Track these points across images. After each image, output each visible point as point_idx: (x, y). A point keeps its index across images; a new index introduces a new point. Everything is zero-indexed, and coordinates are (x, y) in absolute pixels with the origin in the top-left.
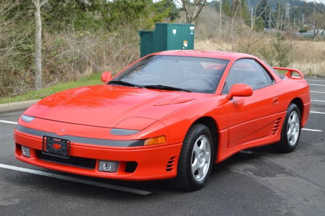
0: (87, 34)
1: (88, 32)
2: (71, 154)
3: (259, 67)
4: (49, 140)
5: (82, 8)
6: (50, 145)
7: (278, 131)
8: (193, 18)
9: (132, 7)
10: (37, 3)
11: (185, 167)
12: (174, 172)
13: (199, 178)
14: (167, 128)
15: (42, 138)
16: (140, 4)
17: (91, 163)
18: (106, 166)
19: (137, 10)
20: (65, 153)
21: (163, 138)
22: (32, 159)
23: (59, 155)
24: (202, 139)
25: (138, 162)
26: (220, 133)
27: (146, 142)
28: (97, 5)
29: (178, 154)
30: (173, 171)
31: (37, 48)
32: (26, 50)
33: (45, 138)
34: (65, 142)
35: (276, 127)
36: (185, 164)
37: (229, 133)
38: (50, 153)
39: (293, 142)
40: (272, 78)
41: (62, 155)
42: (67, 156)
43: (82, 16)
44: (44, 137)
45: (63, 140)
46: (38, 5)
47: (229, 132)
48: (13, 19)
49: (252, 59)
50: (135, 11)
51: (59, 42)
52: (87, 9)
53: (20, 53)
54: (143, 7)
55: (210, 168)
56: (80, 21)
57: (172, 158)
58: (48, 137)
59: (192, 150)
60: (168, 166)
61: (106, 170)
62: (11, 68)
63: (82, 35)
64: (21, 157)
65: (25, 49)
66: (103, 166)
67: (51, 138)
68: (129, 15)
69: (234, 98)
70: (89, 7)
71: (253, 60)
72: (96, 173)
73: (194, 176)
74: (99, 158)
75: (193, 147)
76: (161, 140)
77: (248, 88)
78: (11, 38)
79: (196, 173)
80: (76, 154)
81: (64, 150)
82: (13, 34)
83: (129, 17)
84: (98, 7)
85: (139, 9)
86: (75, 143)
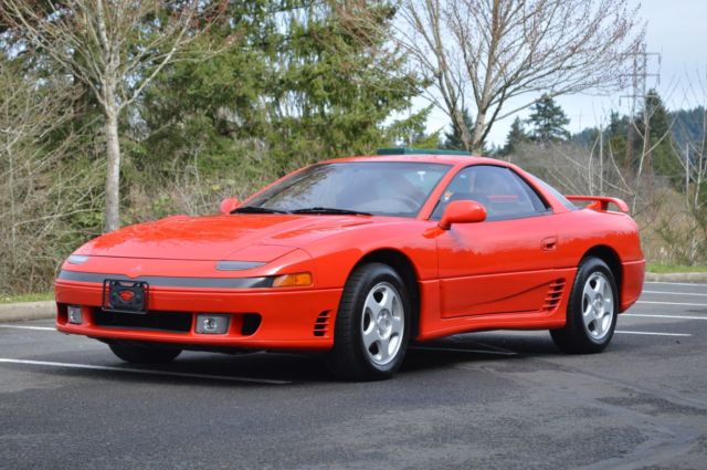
0: (229, 186)
1: (232, 182)
2: (150, 307)
3: (518, 183)
4: (115, 285)
5: (222, 131)
6: (115, 294)
7: (558, 305)
8: (475, 142)
9: (340, 126)
10: (109, 105)
11: (349, 333)
12: (328, 338)
13: (381, 361)
14: (313, 262)
15: (102, 284)
16: (358, 118)
17: (183, 320)
18: (209, 323)
19: (351, 133)
20: (141, 306)
21: (307, 276)
22: (86, 325)
23: (130, 309)
24: (384, 289)
25: (261, 313)
26: (422, 285)
27: (278, 282)
28: (258, 124)
29: (335, 308)
30: (326, 336)
31: (111, 203)
32: (88, 226)
33: (108, 285)
34: (140, 286)
35: (555, 295)
36: (349, 327)
37: (441, 288)
38: (116, 307)
39: (600, 333)
40: (547, 205)
41: (135, 310)
42: (143, 310)
43: (219, 147)
44: (105, 281)
45: (136, 283)
46: (111, 109)
47: (442, 286)
48: (59, 152)
49: (505, 167)
50: (347, 136)
51: (163, 203)
52: (235, 135)
53: (74, 231)
54: (365, 125)
55: (402, 345)
56: (215, 158)
57: (325, 313)
58: (111, 281)
59: (363, 303)
60: (317, 327)
61: (209, 329)
62: (54, 263)
63: (216, 187)
64: (68, 325)
65: (86, 222)
66: (203, 323)
67: (117, 282)
68: (334, 145)
69: (453, 226)
70: (238, 130)
71: (507, 170)
72: (194, 336)
73: (370, 354)
74: (196, 310)
75: (365, 299)
76: (303, 279)
77: (478, 208)
78: (53, 198)
79: (375, 349)
80: (159, 307)
81: (138, 301)
82: (60, 186)
83: (332, 149)
84: (259, 128)
85: (355, 130)
86: (157, 287)
